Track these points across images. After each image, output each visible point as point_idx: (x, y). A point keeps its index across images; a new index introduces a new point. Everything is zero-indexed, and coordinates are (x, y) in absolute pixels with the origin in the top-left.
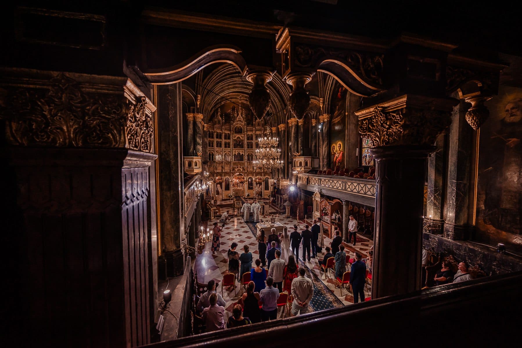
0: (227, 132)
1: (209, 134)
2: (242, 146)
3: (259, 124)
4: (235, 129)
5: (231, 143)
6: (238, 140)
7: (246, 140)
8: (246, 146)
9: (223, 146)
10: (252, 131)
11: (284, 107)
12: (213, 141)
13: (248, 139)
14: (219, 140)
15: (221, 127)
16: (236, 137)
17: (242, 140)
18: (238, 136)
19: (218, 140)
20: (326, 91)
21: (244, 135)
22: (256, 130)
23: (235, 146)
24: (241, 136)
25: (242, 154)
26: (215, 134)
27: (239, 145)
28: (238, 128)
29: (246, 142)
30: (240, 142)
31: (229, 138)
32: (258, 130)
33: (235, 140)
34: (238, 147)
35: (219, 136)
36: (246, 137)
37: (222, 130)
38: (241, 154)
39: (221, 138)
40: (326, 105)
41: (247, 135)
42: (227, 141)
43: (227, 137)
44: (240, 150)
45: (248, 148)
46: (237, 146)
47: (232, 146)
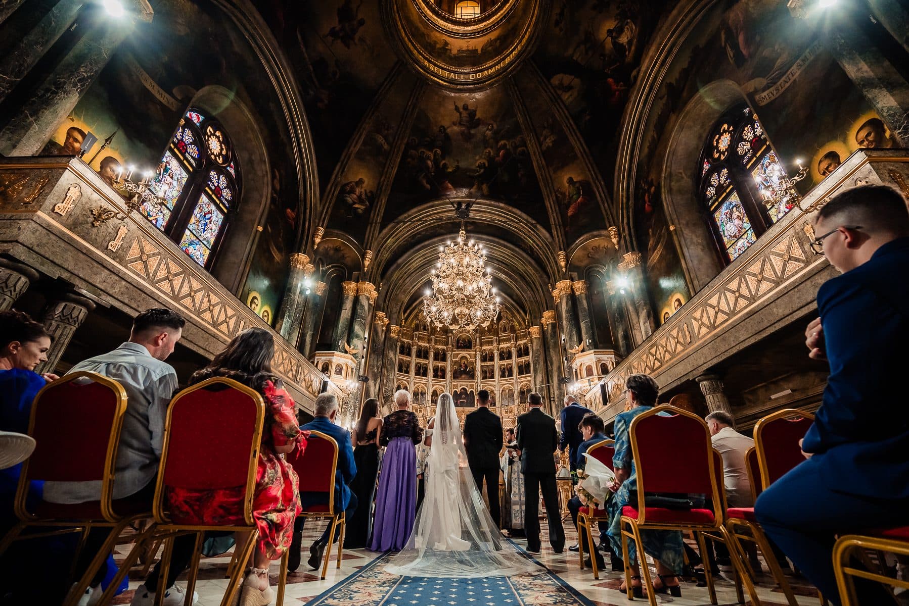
0: (440, 347)
1: (402, 347)
2: (471, 375)
3: (505, 328)
4: (458, 341)
5: (449, 369)
6: (463, 362)
7: (479, 361)
8: (479, 374)
9: (430, 373)
10: (491, 343)
11: (547, 280)
12: (410, 362)
13: (484, 359)
14: (423, 361)
15: (429, 336)
16: (460, 356)
17: (472, 363)
18: (464, 353)
19: (419, 360)
20: (617, 213)
21: (476, 351)
22: (499, 342)
23: (456, 375)
24: (469, 354)
25: (472, 392)
26: (414, 350)
27: (465, 372)
28: (464, 340)
29: (479, 365)
30: (466, 367)
31: (444, 359)
32: (504, 340)
33: (456, 363)
34: (463, 376)
35: (423, 353)
36: (479, 356)
37: (429, 343)
38: (469, 391)
39: (426, 357)
40: (625, 237)
41: (481, 352)
42: (440, 364)
43: (441, 356)
44: (468, 382)
45: (483, 378)
46: (461, 375)
47: (449, 374)
